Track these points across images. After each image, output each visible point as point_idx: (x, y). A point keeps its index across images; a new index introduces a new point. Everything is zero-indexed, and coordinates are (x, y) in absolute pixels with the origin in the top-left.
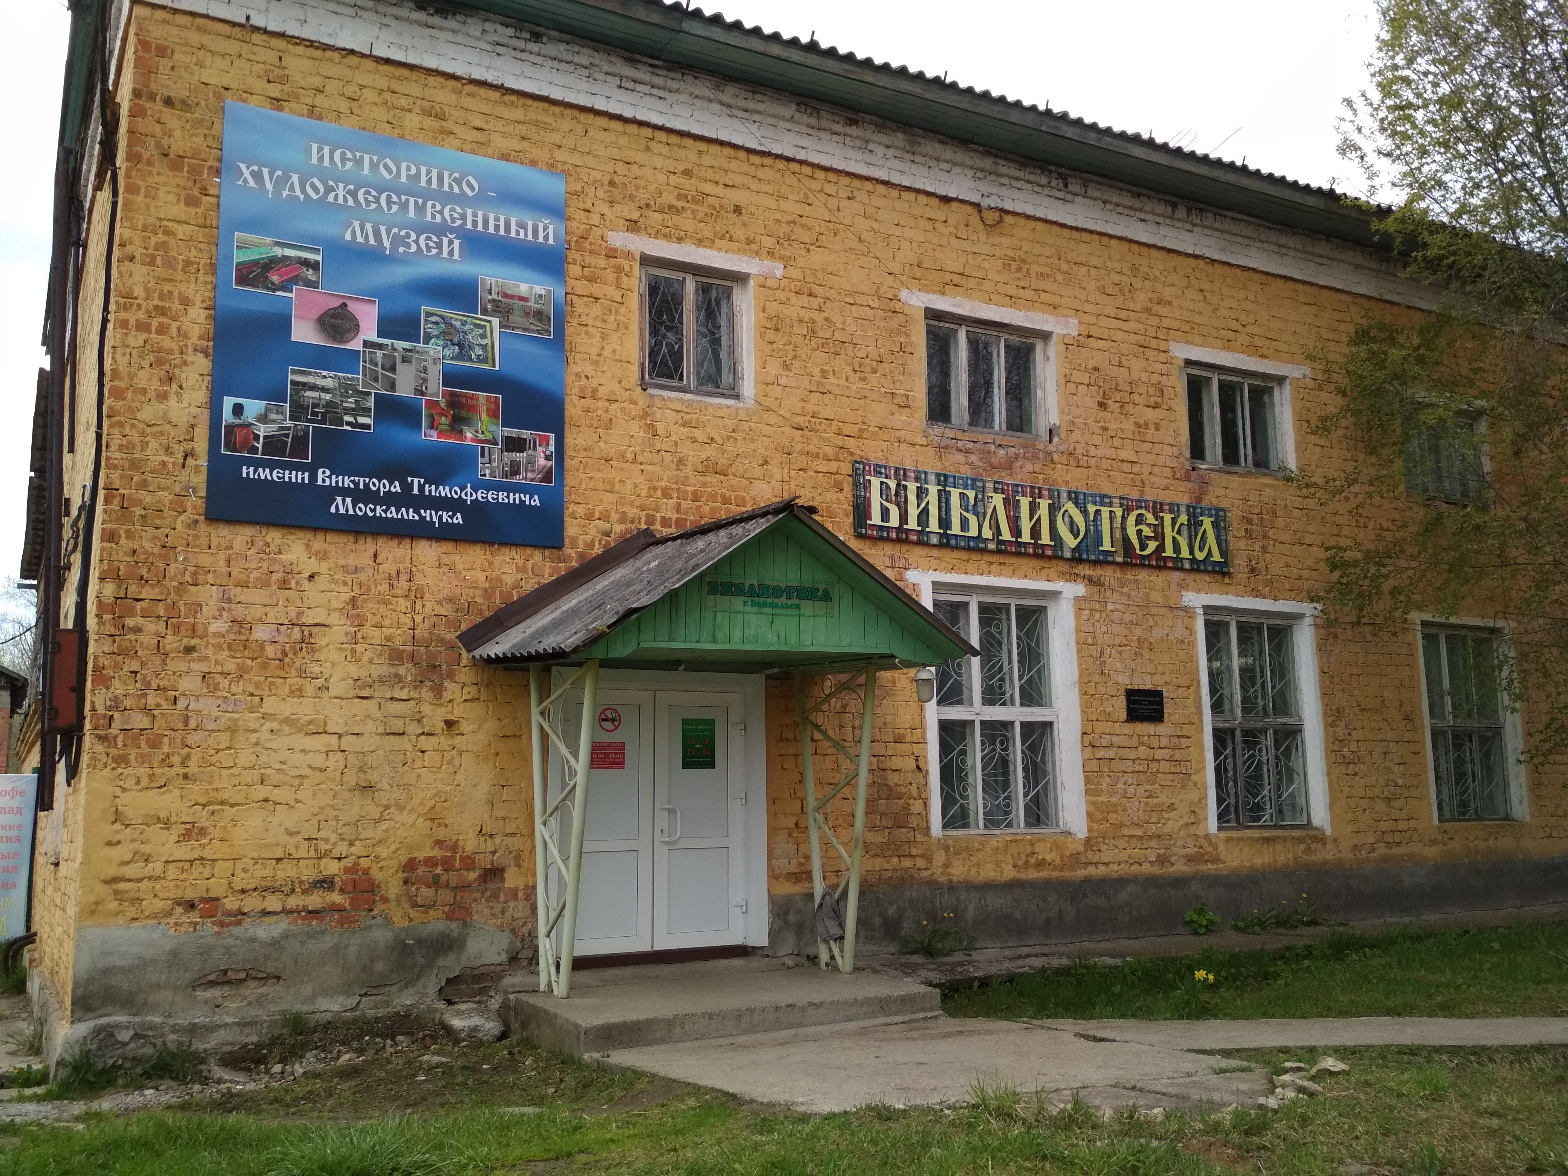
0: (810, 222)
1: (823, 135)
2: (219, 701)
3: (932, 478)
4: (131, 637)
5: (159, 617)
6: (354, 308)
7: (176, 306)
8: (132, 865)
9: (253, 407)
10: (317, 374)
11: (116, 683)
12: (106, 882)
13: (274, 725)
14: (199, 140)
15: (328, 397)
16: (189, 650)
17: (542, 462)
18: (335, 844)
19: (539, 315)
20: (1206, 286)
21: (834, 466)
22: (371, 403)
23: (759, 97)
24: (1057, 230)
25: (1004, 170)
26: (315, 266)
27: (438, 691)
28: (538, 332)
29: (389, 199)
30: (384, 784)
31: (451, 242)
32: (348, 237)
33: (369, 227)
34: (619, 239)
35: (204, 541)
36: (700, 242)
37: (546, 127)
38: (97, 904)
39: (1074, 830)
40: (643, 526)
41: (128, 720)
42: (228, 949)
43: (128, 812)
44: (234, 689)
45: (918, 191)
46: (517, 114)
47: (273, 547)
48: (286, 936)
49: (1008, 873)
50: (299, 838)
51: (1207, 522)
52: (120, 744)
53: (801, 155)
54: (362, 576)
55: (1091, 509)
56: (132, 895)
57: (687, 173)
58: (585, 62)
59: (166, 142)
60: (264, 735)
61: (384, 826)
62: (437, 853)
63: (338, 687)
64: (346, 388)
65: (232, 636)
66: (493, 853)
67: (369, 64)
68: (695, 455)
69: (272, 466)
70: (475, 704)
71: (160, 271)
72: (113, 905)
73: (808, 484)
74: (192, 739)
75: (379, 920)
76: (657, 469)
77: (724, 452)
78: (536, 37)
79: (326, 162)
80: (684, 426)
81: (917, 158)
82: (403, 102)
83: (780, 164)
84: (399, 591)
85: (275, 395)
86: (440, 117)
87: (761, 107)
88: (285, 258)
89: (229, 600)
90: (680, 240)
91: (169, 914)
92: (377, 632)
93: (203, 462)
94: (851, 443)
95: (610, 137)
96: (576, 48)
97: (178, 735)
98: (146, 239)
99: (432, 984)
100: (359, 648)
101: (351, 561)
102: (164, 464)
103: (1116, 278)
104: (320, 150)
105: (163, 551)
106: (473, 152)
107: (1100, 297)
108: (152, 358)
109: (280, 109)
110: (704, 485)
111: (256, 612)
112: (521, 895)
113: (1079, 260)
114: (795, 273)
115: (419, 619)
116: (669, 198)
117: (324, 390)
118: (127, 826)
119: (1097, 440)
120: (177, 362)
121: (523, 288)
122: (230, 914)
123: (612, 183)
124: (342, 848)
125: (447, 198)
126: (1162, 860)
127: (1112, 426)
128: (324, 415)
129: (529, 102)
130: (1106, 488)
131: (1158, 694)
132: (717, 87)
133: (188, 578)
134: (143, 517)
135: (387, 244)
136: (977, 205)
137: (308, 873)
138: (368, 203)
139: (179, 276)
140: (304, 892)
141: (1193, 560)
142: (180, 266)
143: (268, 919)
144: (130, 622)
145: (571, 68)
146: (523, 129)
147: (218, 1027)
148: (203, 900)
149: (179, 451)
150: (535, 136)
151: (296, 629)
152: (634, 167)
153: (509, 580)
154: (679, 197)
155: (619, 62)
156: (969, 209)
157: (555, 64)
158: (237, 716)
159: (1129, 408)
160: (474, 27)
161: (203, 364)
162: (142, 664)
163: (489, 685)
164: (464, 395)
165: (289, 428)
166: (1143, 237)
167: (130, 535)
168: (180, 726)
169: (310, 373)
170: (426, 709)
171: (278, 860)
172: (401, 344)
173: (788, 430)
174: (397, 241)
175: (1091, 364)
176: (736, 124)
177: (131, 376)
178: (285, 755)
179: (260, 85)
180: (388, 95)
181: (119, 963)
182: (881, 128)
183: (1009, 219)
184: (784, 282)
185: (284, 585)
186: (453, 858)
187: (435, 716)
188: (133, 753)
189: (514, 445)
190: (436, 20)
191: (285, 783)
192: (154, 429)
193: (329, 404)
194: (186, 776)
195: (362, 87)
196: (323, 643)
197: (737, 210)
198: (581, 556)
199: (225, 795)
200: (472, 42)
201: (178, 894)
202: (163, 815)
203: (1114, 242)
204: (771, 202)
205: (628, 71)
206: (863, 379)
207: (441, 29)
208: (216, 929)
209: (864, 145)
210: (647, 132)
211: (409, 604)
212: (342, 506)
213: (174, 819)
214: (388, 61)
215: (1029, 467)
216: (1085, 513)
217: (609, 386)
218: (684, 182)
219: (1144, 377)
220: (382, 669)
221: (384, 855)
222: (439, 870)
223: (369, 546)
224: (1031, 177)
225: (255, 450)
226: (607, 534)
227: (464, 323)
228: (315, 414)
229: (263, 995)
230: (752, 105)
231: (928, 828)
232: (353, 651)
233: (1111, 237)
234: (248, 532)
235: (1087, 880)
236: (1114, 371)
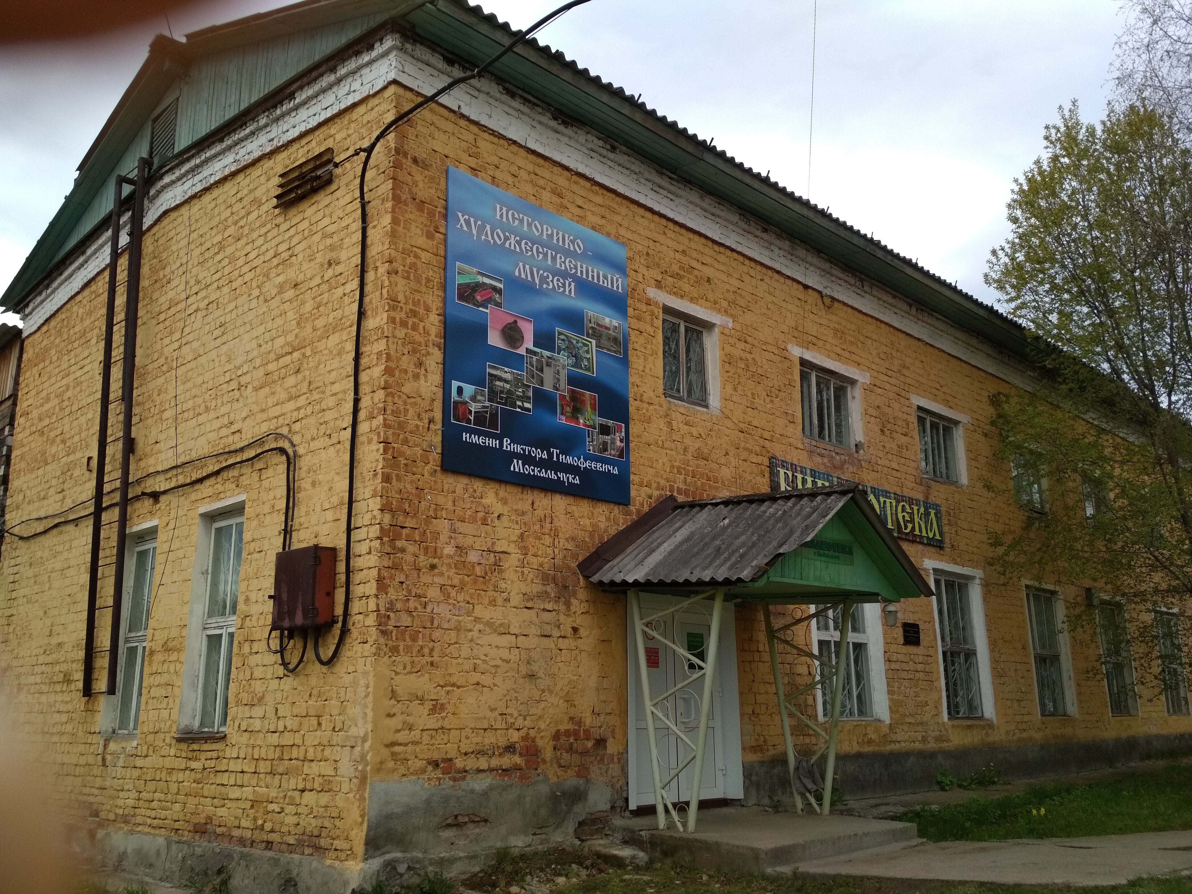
0: (744, 293)
1: (750, 237)
2: (451, 607)
3: (808, 472)
4: (399, 555)
5: (415, 541)
6: (522, 324)
7: (422, 311)
8: (402, 733)
9: (469, 389)
10: (502, 370)
11: (391, 590)
12: (387, 746)
13: (481, 626)
14: (433, 191)
15: (508, 386)
16: (433, 567)
17: (618, 443)
18: (516, 718)
19: (615, 340)
20: (924, 359)
21: (759, 459)
22: (531, 394)
23: (721, 207)
24: (857, 313)
25: (835, 272)
26: (498, 291)
27: (568, 604)
28: (615, 352)
29: (537, 249)
30: (541, 674)
31: (570, 285)
32: (517, 274)
33: (527, 267)
34: (652, 293)
35: (439, 486)
36: (692, 300)
37: (613, 211)
38: (381, 763)
39: (882, 718)
40: (669, 493)
41: (398, 620)
42: (458, 798)
43: (399, 690)
44: (459, 599)
45: (794, 280)
46: (599, 200)
47: (478, 494)
48: (491, 788)
49: (855, 748)
50: (496, 714)
51: (933, 512)
52: (394, 638)
53: (739, 249)
54: (526, 518)
55: (882, 499)
56: (402, 756)
57: (684, 252)
58: (637, 170)
59: (414, 190)
60: (475, 634)
61: (543, 705)
62: (570, 726)
63: (516, 600)
64: (517, 381)
65: (457, 558)
66: (600, 727)
67: (522, 152)
68: (694, 445)
69: (479, 433)
70: (587, 616)
71: (413, 284)
72: (391, 764)
73: (749, 470)
74: (436, 635)
75: (541, 777)
76: (674, 453)
77: (707, 444)
78: (613, 149)
79: (504, 220)
80: (686, 424)
81: (793, 258)
82: (541, 182)
83: (728, 253)
84: (546, 530)
85: (479, 382)
86: (560, 196)
87: (722, 214)
88: (484, 284)
89: (454, 532)
90: (682, 297)
91: (424, 771)
92: (534, 560)
93: (439, 426)
94: (767, 444)
95: (645, 222)
96: (633, 160)
97: (427, 632)
98: (404, 259)
99: (570, 826)
100: (526, 571)
101: (520, 506)
102: (417, 426)
103: (885, 349)
104: (501, 209)
105: (418, 491)
106: (578, 222)
107: (877, 360)
108: (410, 347)
109: (476, 176)
110: (698, 466)
111: (469, 541)
112: (616, 760)
113: (868, 335)
114: (738, 327)
115: (556, 551)
116: (675, 268)
117: (506, 381)
118: (398, 701)
119: (881, 454)
120: (424, 352)
121: (607, 321)
122: (459, 771)
123: (648, 254)
124: (520, 723)
125: (568, 253)
126: (924, 740)
127: (887, 445)
128: (506, 399)
129: (605, 192)
130: (887, 487)
131: (916, 626)
132: (701, 197)
133: (431, 513)
134: (406, 465)
135: (537, 281)
136: (820, 293)
137: (502, 742)
138: (527, 250)
139: (424, 289)
140: (500, 755)
141: (928, 538)
142: (424, 282)
143: (481, 775)
144: (399, 544)
145: (627, 172)
146: (602, 211)
147: (456, 859)
148: (445, 760)
149: (426, 417)
150: (608, 216)
151: (492, 555)
152: (658, 245)
153: (602, 526)
154: (681, 268)
155: (654, 172)
156: (816, 295)
157: (620, 168)
158: (460, 618)
159: (894, 434)
160: (582, 137)
161: (437, 355)
162: (407, 576)
163: (594, 602)
164: (579, 393)
165: (487, 407)
166: (896, 324)
167: (399, 479)
168: (429, 625)
169: (498, 369)
170: (562, 618)
171: (485, 730)
172: (546, 353)
173: (737, 432)
174: (543, 280)
175: (877, 403)
176: (708, 223)
177: (398, 360)
178: (486, 650)
179: (465, 157)
180: (533, 176)
181: (397, 810)
182: (779, 236)
183: (836, 304)
184: (733, 332)
185: (484, 522)
186: (579, 730)
187: (567, 623)
188: (402, 645)
189: (605, 430)
190: (561, 128)
191: (488, 671)
192: (412, 400)
193: (509, 392)
194: (432, 664)
195: (520, 168)
196: (507, 566)
197: (709, 280)
198: (638, 511)
199: (454, 679)
200: (579, 147)
201: (428, 755)
202: (420, 694)
203: (882, 325)
204: (724, 277)
205: (657, 179)
206: (772, 401)
207: (563, 134)
208: (452, 783)
209: (769, 246)
210: (664, 222)
211: (551, 540)
212: (517, 466)
213: (426, 697)
214: (534, 152)
215: (851, 469)
216: (879, 502)
217: (649, 395)
218: (684, 259)
219: (900, 415)
220: (537, 588)
221: (543, 727)
222: (572, 740)
223: (530, 496)
224: (846, 278)
225: (469, 421)
226: (650, 497)
227: (578, 342)
228: (501, 398)
229: (479, 835)
230: (717, 212)
231: (816, 716)
232: (523, 573)
233: (881, 321)
234: (464, 480)
235: (891, 753)
236: (887, 410)
